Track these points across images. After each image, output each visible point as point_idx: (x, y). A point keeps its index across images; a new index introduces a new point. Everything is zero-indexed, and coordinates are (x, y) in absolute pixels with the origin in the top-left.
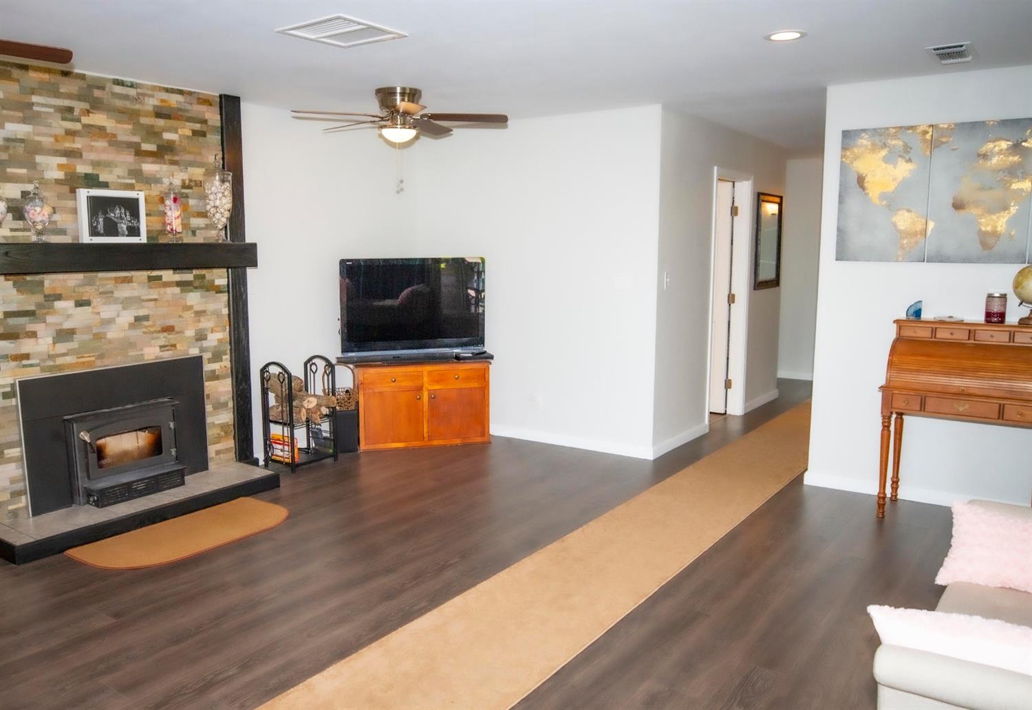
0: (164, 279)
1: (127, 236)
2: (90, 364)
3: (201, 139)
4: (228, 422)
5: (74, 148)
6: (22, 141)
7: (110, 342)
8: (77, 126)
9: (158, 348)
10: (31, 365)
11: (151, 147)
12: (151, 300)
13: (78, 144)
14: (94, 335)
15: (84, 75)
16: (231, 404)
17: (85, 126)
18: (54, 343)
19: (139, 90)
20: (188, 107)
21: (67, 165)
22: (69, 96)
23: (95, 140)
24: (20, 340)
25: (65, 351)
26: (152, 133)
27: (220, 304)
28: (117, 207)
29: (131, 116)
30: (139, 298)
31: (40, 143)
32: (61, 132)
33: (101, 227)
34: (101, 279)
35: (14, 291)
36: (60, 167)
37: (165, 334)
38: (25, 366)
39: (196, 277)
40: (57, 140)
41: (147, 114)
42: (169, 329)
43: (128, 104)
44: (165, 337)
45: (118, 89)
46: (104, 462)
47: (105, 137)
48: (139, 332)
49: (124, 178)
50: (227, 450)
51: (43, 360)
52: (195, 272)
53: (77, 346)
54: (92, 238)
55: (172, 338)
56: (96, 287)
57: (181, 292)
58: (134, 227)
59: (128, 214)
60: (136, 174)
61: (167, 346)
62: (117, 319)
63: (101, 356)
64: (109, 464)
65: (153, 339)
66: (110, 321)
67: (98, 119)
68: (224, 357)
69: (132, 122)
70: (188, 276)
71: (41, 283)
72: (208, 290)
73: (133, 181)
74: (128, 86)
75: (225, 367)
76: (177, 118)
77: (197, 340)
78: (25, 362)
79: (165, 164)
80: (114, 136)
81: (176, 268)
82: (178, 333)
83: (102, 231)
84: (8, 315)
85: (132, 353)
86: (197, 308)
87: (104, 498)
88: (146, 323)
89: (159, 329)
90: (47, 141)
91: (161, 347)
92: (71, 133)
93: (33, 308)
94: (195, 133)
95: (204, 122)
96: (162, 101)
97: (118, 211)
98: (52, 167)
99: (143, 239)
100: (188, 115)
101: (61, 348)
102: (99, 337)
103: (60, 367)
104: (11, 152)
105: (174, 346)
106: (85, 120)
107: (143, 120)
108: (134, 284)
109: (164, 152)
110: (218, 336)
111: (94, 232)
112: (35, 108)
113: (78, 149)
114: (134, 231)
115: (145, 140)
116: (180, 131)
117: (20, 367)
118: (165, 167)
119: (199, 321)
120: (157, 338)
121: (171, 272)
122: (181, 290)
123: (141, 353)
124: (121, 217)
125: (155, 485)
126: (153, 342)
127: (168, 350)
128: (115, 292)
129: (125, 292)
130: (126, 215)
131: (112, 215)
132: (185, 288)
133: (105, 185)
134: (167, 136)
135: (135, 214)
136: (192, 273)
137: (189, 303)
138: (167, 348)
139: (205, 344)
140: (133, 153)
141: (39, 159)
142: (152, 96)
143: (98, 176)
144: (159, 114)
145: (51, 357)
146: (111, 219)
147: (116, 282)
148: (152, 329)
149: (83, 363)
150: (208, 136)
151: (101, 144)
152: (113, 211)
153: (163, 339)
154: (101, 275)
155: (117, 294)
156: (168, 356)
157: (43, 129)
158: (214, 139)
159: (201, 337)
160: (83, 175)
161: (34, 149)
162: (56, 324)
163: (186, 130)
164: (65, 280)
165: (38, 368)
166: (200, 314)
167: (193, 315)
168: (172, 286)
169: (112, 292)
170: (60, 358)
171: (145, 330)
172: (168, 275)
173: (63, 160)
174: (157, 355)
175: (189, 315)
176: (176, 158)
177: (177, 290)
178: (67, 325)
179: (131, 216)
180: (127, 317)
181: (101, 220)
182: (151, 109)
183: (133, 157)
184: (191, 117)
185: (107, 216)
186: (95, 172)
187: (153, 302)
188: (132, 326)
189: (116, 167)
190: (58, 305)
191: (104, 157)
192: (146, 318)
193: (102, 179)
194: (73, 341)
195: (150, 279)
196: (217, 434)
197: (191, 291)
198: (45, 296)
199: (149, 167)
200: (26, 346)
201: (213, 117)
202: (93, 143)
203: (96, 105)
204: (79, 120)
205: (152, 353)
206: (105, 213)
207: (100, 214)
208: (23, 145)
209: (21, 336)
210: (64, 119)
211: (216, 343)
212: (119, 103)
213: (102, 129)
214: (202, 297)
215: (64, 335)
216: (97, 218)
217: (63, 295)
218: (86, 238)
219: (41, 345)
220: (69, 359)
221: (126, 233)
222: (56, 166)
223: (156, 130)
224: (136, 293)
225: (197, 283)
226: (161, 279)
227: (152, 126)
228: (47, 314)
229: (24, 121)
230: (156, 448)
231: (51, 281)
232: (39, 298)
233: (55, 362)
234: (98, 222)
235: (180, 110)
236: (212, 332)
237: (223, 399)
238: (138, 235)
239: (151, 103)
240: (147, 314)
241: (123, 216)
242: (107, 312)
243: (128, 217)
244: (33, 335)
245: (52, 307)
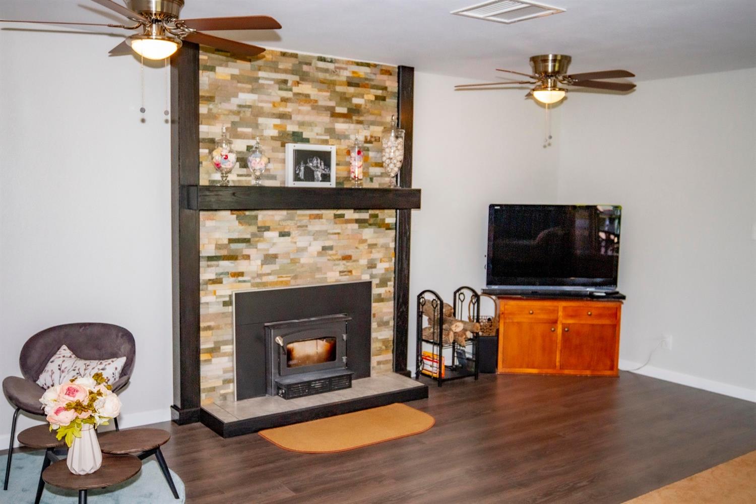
0: (347, 217)
1: (321, 181)
2: (287, 283)
3: (382, 103)
4: (388, 339)
5: (285, 112)
6: (250, 107)
7: (303, 266)
8: (289, 95)
9: (338, 273)
10: (244, 281)
11: (344, 110)
12: (335, 234)
13: (289, 108)
14: (292, 260)
15: (297, 54)
16: (392, 323)
17: (296, 94)
18: (262, 265)
19: (337, 65)
20: (373, 77)
21: (280, 125)
22: (285, 71)
23: (302, 105)
24: (238, 261)
25: (270, 272)
26: (344, 99)
27: (389, 239)
28: (315, 159)
29: (329, 85)
30: (326, 231)
31: (262, 108)
32: (278, 99)
33: (302, 175)
34: (299, 215)
35: (237, 223)
36: (276, 126)
37: (344, 262)
38: (240, 282)
39: (372, 216)
40: (274, 106)
41: (341, 84)
42: (347, 258)
43: (328, 76)
44: (344, 264)
45: (321, 64)
46: (291, 363)
47: (309, 102)
48: (324, 259)
49: (321, 135)
50: (386, 362)
51: (253, 278)
52: (371, 212)
53: (278, 268)
54: (295, 182)
55: (349, 265)
56: (295, 222)
57: (359, 228)
58: (327, 174)
59: (322, 164)
60: (330, 131)
61: (345, 272)
62: (309, 248)
63: (295, 277)
64: (295, 365)
65: (335, 265)
66: (304, 249)
67: (306, 88)
68: (389, 283)
69: (329, 90)
70: (365, 215)
71: (256, 217)
72: (380, 227)
73: (328, 137)
74: (328, 62)
75: (390, 292)
76: (365, 86)
77: (369, 268)
78: (240, 278)
79: (352, 123)
80: (316, 101)
81: (357, 209)
82: (354, 261)
83: (302, 177)
84: (231, 241)
85: (318, 276)
86: (370, 242)
87: (290, 392)
88: (330, 252)
89: (340, 257)
90: (267, 106)
91: (340, 272)
92: (284, 100)
93: (248, 236)
94: (377, 98)
95: (385, 88)
96: (354, 72)
97: (315, 162)
98: (270, 127)
99: (332, 184)
100: (373, 83)
101: (267, 269)
102: (294, 261)
103: (264, 284)
104: (241, 115)
105: (350, 272)
106: (296, 89)
107: (339, 89)
108: (324, 221)
109: (353, 113)
110: (386, 265)
111: (297, 178)
112: (261, 81)
113: (289, 112)
114: (326, 178)
115: (339, 105)
116: (366, 97)
117: (236, 282)
118: (352, 126)
119: (371, 252)
120: (338, 265)
121: (352, 211)
122: (359, 226)
123: (325, 276)
124: (317, 166)
125: (329, 385)
126: (334, 267)
127: (345, 275)
128: (309, 226)
129: (316, 226)
130: (321, 165)
131: (311, 164)
132: (363, 225)
133: (307, 141)
134: (356, 101)
136: (368, 212)
137: (364, 238)
138: (345, 273)
139: (374, 271)
140: (329, 115)
141: (261, 120)
142: (346, 69)
143: (302, 133)
144: (350, 84)
145: (260, 276)
146: (310, 168)
147: (310, 218)
148: (335, 257)
149: (282, 282)
150: (387, 100)
151: (306, 108)
152: (311, 161)
153: (342, 266)
154: (299, 212)
155: (310, 228)
156: (345, 280)
157: (265, 97)
158: (392, 102)
159: (372, 265)
160: (291, 133)
161: (259, 113)
162: (265, 250)
163: (370, 95)
164: (273, 215)
165: (249, 284)
166: (372, 246)
167: (367, 247)
168: (353, 223)
169: (307, 226)
170: (266, 277)
171: (329, 258)
172: (350, 214)
173: (278, 121)
174: (336, 278)
175: (363, 247)
176: (361, 118)
177: (356, 226)
178: (272, 251)
179: (325, 165)
180: (316, 247)
181: (302, 168)
182: (344, 79)
183: (328, 118)
184: (374, 85)
185: (307, 165)
186: (300, 130)
187: (337, 236)
188: (320, 254)
189: (316, 126)
190: (267, 234)
191: (307, 118)
192: (331, 248)
193: (304, 136)
194: (275, 264)
195: (336, 216)
196: (379, 347)
197: (366, 227)
198: (258, 228)
199: (341, 126)
200: (240, 265)
201: (392, 84)
202: (300, 108)
203: (304, 77)
204: (291, 90)
205: (333, 276)
206: (306, 163)
207: (302, 163)
208: (250, 110)
209: (239, 258)
210: (280, 89)
211: (383, 271)
212: (321, 75)
213: (307, 96)
214: (375, 232)
215: (269, 259)
216: (300, 166)
217: (271, 227)
218: (291, 183)
219: (252, 266)
220: (272, 278)
221: (320, 179)
222: (272, 126)
223: (347, 96)
224: (324, 228)
225: (371, 221)
226: (344, 217)
227: (345, 93)
228: (258, 241)
229: (253, 91)
230: (331, 355)
231: (264, 216)
232: (254, 229)
233: (261, 279)
234: (300, 170)
235: (366, 79)
236: (381, 262)
237: (385, 319)
238: (329, 181)
239: (345, 75)
240: (332, 245)
241: (319, 165)
242: (302, 242)
243: (323, 166)
244: (248, 257)
245: (262, 237)
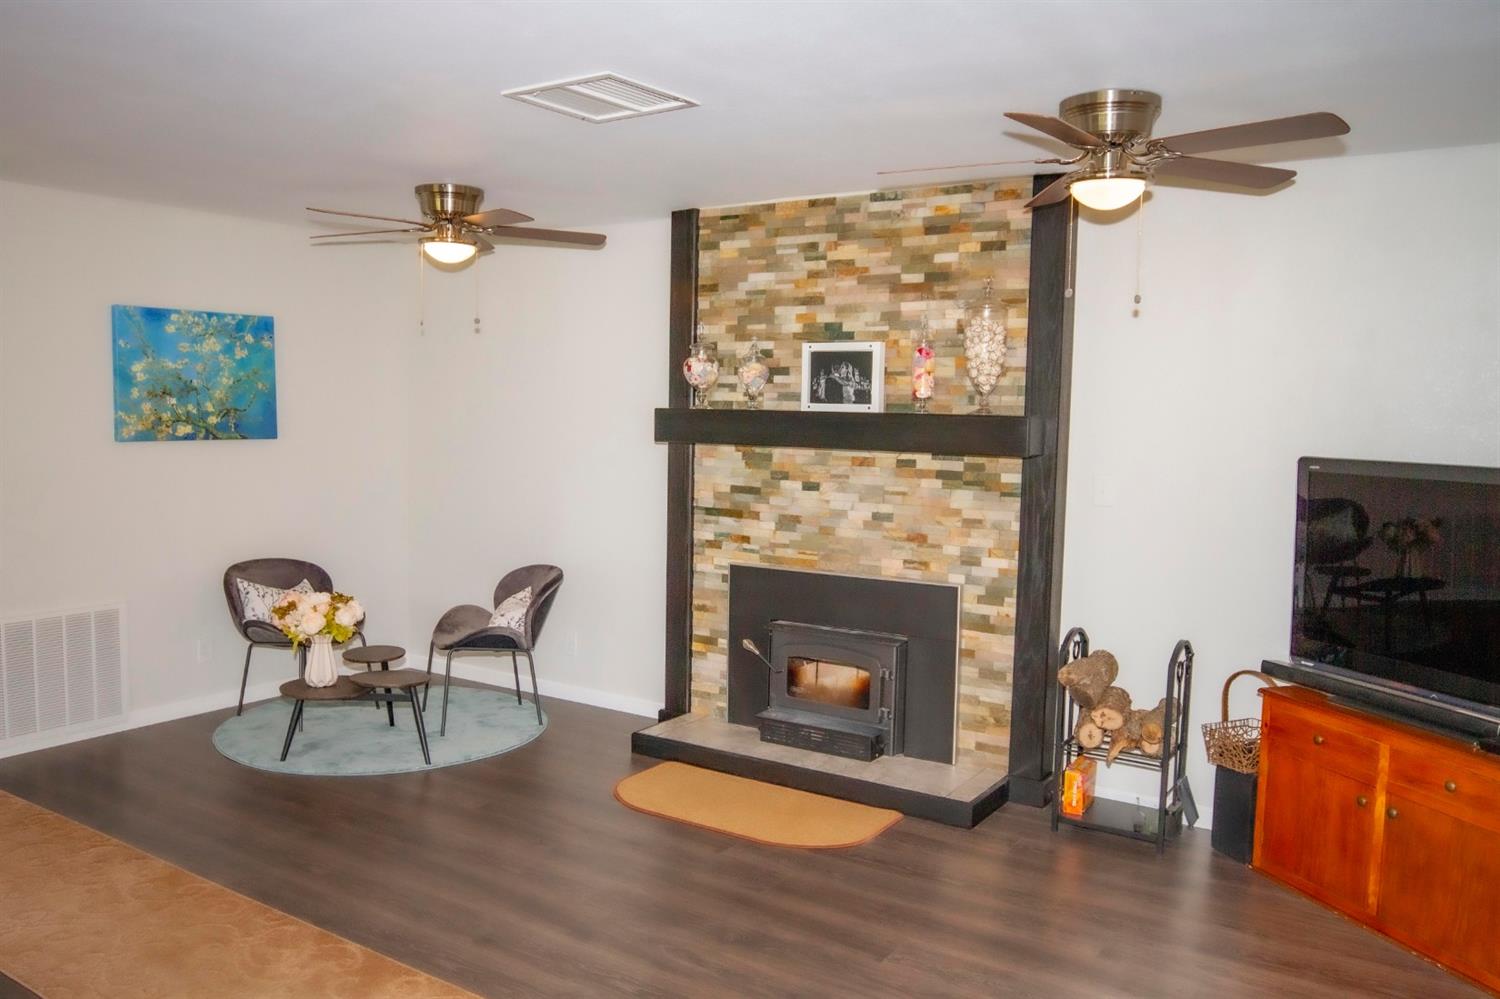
0: (920, 465)
1: (854, 402)
2: (812, 564)
3: (996, 254)
4: (1004, 706)
5: (814, 293)
6: (763, 292)
7: (839, 541)
8: (822, 265)
9: (900, 564)
10: (752, 551)
11: (918, 278)
12: (898, 493)
13: (820, 287)
14: (821, 528)
15: (835, 199)
16: (1010, 678)
17: (831, 264)
18: (777, 529)
19: (905, 201)
20: (980, 209)
21: (805, 315)
22: (815, 230)
23: (842, 279)
24: (743, 520)
25: (787, 542)
26: (920, 258)
27: (1008, 515)
28: (843, 365)
29: (890, 237)
30: (881, 488)
31: (779, 291)
32: (804, 275)
33: (822, 392)
34: (837, 458)
35: (742, 464)
36: (800, 317)
37: (913, 545)
38: (745, 550)
39: (968, 467)
40: (797, 286)
41: (912, 233)
42: (920, 539)
43: (887, 224)
44: (912, 549)
45: (877, 207)
46: (794, 689)
47: (854, 274)
48: (875, 536)
49: (874, 325)
50: (996, 750)
51: (762, 548)
52: (967, 459)
53: (799, 539)
54: (811, 405)
55: (924, 554)
56: (827, 468)
57: (943, 488)
58: (864, 391)
59: (857, 373)
60: (892, 318)
61: (913, 562)
62: (850, 513)
63: (827, 557)
64: (803, 696)
65: (894, 548)
66: (841, 514)
67: (849, 251)
68: (1007, 599)
69: (890, 248)
70: (956, 465)
71: (769, 457)
72: (988, 489)
73: (886, 328)
74: (889, 199)
75: (1007, 616)
76: (960, 229)
77: (964, 563)
78: (746, 546)
79: (934, 299)
80: (866, 269)
81: (937, 451)
82: (933, 546)
83: (823, 396)
84: (735, 489)
85: (864, 561)
86: (967, 514)
88: (887, 525)
89: (905, 535)
90: (787, 289)
91: (905, 561)
92: (814, 275)
93: (757, 485)
94: (987, 247)
95: (1004, 226)
96: (938, 209)
97: (844, 370)
98: (790, 319)
99: (876, 406)
100: (978, 220)
101: (784, 537)
102: (826, 531)
103: (779, 560)
104: (752, 306)
105: (925, 564)
106: (833, 255)
107: (907, 242)
108: (877, 469)
109: (937, 281)
110: (1001, 565)
111: (814, 398)
112: (779, 252)
113: (820, 293)
114: (863, 396)
115: (906, 270)
116: (962, 248)
117: (740, 551)
118: (933, 304)
119: (969, 536)
120: (901, 548)
121: (928, 457)
122: (943, 484)
123: (877, 564)
124: (847, 377)
125: (830, 743)
126: (895, 552)
127: (915, 568)
128: (851, 477)
129: (865, 478)
130: (854, 375)
131: (837, 375)
132: (950, 482)
133: (850, 336)
134: (940, 258)
135: (866, 374)
136: (963, 460)
137: (954, 505)
138: (915, 565)
139: (975, 571)
140: (888, 290)
141: (778, 310)
142: (923, 205)
143: (841, 325)
144: (930, 229)
145: (774, 546)
146: (835, 380)
147: (853, 464)
148: (895, 535)
149: (804, 561)
150: (1008, 247)
151: (849, 282)
152: (837, 370)
153: (909, 551)
154: (836, 453)
155: (853, 480)
156: (915, 576)
157: (786, 275)
158: (1020, 251)
159: (970, 559)
160: (822, 325)
161: (774, 299)
162: (783, 508)
163: (971, 244)
165: (756, 557)
166: (972, 524)
167: (959, 524)
168: (930, 477)
169: (847, 477)
170: (782, 550)
171: (885, 533)
172: (924, 461)
173: (802, 310)
174: (899, 571)
175: (954, 523)
176: (951, 289)
177: (939, 483)
178: (793, 511)
179: (860, 375)
180: (864, 512)
181: (823, 382)
182: (919, 223)
183: (888, 294)
184: (981, 224)
185: (831, 376)
186: (838, 320)
187: (900, 497)
188: (866, 525)
189: (865, 311)
190: (785, 484)
191: (850, 300)
192: (889, 517)
193: (846, 328)
194: (795, 531)
195: (901, 463)
196: (982, 717)
197: (960, 488)
198: (772, 473)
199: (910, 307)
200: (747, 527)
201: (1020, 217)
202: (838, 284)
203: (845, 233)
204: (824, 258)
205: (892, 567)
206: (828, 372)
207: (822, 373)
208: (764, 296)
209: (744, 516)
210: (807, 259)
211: (995, 575)
212: (875, 225)
213: (850, 263)
214: (975, 498)
215: (788, 522)
216: (818, 379)
217: (791, 474)
218: (805, 405)
219: (762, 529)
220: (790, 553)
221: (853, 399)
222: (794, 317)
223: (926, 252)
224: (879, 482)
225: (969, 476)
226: (915, 466)
227: (920, 248)
228: (771, 493)
229: (768, 268)
230: (862, 697)
231: (779, 455)
232: (765, 474)
233: (773, 551)
234: (819, 384)
235: (967, 216)
236: (990, 556)
237: (998, 666)
238: (868, 401)
239: (920, 215)
240: (891, 512)
241: (851, 376)
242: (837, 500)
243: (857, 377)
244: (756, 516)
245: (778, 487)
